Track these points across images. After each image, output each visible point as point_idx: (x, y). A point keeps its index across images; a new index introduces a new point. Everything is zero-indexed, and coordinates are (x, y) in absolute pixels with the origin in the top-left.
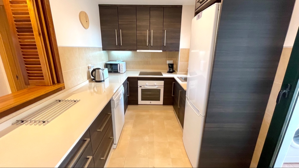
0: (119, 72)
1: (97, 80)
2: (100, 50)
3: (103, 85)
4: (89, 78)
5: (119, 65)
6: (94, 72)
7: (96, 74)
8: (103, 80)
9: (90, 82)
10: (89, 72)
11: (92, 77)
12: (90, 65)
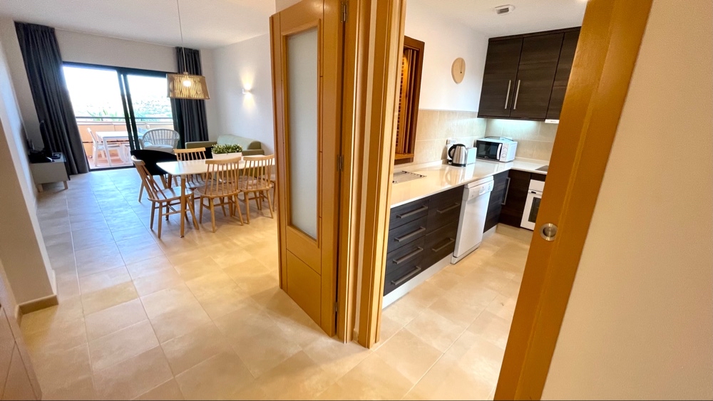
0: (498, 158)
1: (454, 162)
2: (473, 117)
3: (462, 171)
4: (444, 157)
5: (500, 145)
6: (453, 150)
7: (456, 153)
8: (463, 163)
9: (444, 163)
10: (446, 148)
11: (449, 158)
12: (449, 139)
